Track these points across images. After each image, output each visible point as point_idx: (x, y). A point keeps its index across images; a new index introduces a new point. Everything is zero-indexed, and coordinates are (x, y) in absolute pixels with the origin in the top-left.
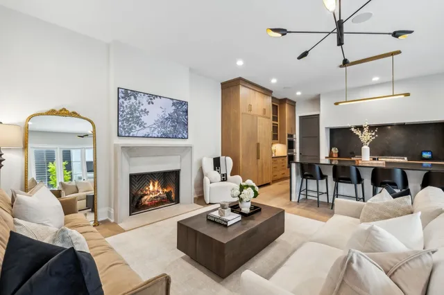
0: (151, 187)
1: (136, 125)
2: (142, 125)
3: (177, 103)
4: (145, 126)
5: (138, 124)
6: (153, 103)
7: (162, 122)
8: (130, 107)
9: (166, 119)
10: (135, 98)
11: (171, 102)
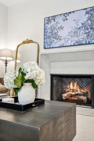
0: (71, 86)
1: (54, 39)
2: (59, 38)
3: (91, 10)
4: (61, 38)
5: (55, 38)
6: (67, 19)
7: (75, 32)
8: (51, 28)
9: (79, 28)
10: (54, 20)
11: (85, 11)
